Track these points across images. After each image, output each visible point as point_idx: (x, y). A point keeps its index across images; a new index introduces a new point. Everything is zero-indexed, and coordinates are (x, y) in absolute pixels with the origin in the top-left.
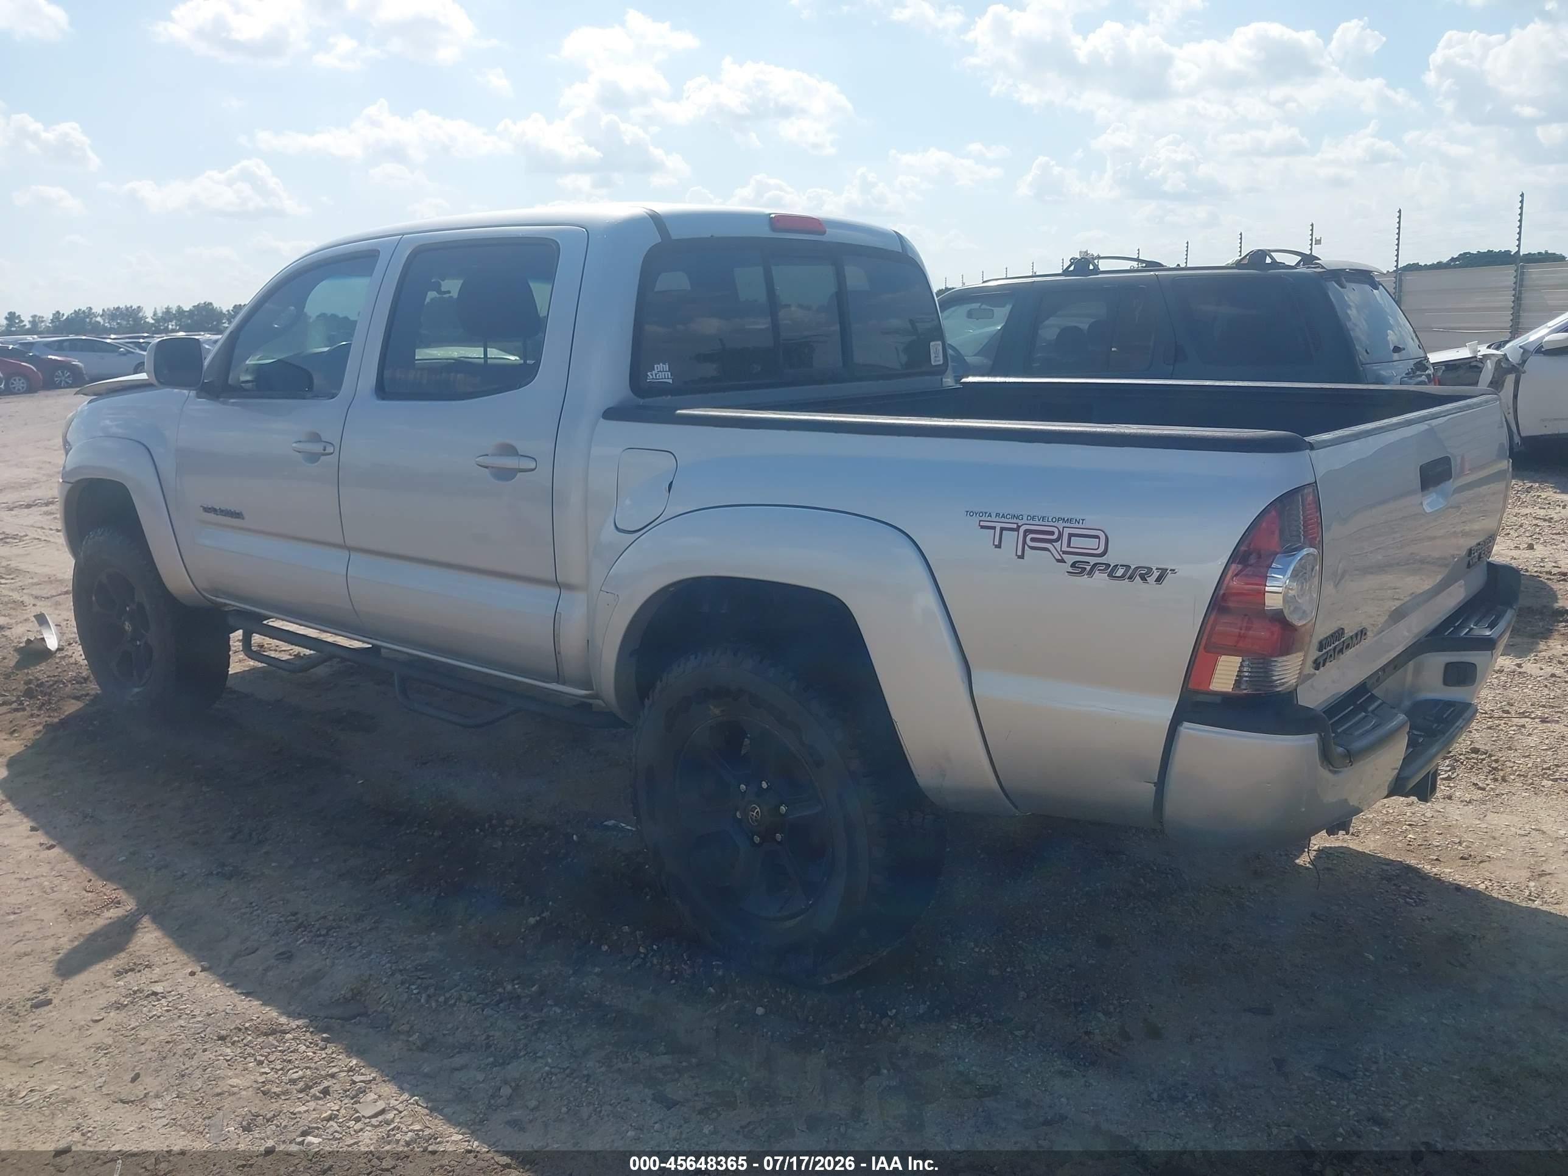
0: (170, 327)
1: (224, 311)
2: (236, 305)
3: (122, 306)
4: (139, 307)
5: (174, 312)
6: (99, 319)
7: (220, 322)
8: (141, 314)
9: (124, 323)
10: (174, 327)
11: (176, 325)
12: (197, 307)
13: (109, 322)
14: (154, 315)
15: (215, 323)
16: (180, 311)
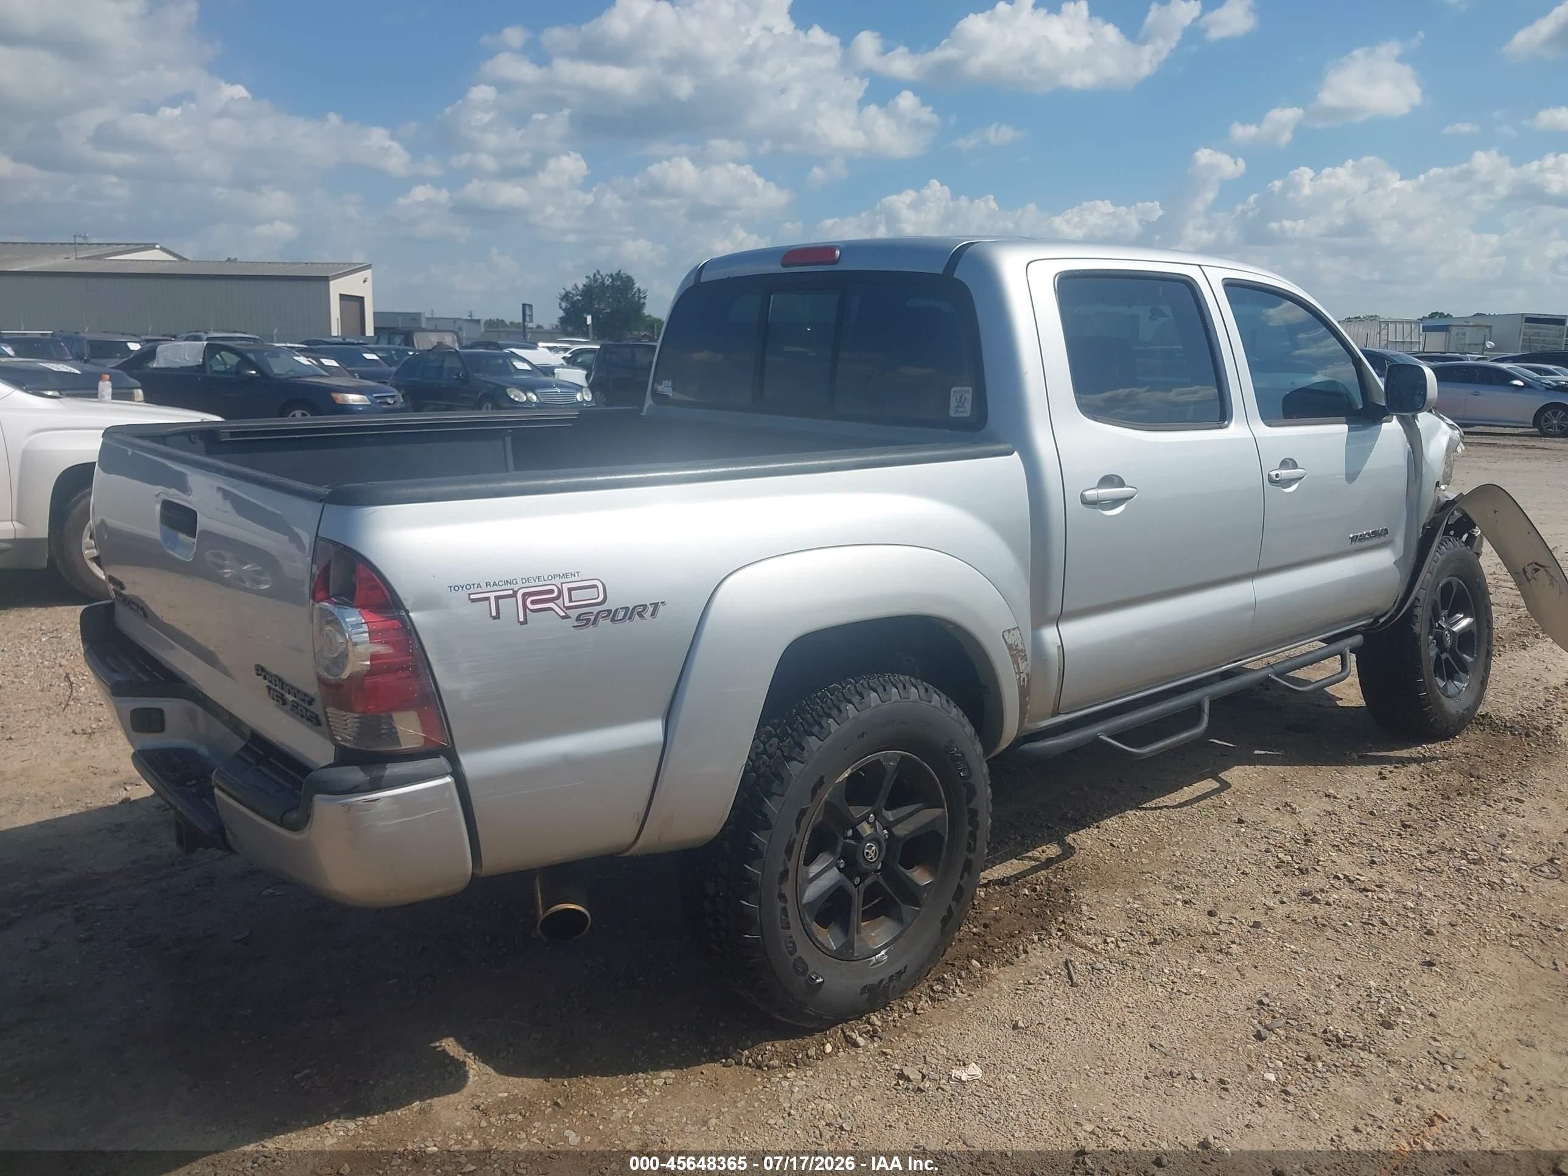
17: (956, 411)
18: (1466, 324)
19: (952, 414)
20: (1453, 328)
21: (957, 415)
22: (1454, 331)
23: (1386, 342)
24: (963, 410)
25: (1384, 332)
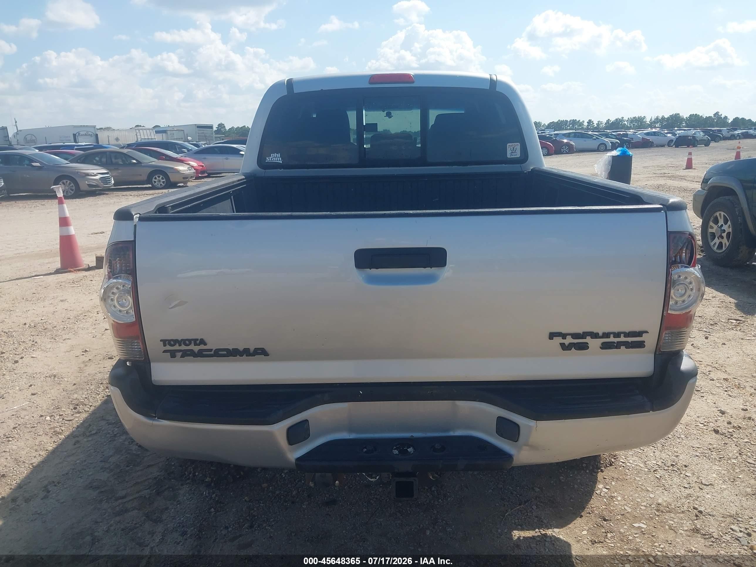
0: (657, 126)
1: (685, 118)
2: (691, 115)
3: (637, 116)
4: (644, 117)
5: (660, 119)
6: (626, 123)
7: (681, 123)
8: (644, 120)
9: (636, 124)
10: (658, 126)
11: (660, 125)
12: (671, 116)
13: (630, 124)
14: (650, 120)
15: (679, 124)
16: (663, 118)
17: (511, 155)
18: (173, 129)
19: (509, 156)
20: (169, 131)
21: (512, 157)
22: (169, 132)
23: (140, 139)
24: (515, 154)
25: (138, 134)
